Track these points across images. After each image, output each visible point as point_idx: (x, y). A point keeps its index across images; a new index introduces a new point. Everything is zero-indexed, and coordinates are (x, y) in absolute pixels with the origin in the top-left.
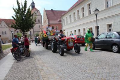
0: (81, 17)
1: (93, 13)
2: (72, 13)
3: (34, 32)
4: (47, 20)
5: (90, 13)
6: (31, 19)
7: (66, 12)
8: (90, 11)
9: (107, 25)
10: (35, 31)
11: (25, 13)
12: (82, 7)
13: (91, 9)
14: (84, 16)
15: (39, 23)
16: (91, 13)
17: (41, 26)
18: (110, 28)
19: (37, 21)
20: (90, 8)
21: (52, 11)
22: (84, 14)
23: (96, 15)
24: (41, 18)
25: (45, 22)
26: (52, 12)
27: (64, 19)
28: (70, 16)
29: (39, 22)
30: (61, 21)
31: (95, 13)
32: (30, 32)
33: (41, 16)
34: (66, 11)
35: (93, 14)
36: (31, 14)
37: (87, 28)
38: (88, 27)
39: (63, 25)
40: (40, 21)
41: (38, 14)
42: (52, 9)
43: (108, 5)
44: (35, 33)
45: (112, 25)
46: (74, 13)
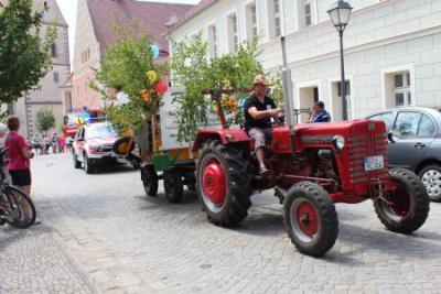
1: (327, 17)
3: (28, 104)
4: (97, 46)
5: (308, 21)
7: (190, 14)
8: (308, 8)
9: (387, 75)
14: (278, 33)
15: (54, 61)
16: (314, 21)
17: (63, 78)
18: (399, 90)
21: (120, 2)
22: (277, 21)
23: (341, 27)
24: (66, 34)
25: (86, 55)
28: (213, 28)
29: (54, 53)
30: (164, 53)
31: (336, 22)
33: (66, 27)
34: (192, 6)
35: (321, 26)
38: (299, 85)
40: (60, 51)
44: (35, 110)
45: (408, 75)
46: (229, 18)
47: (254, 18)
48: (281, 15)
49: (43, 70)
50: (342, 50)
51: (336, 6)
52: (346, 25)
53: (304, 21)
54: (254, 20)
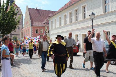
0: (73, 21)
1: (89, 17)
2: (62, 15)
3: (11, 35)
4: (30, 21)
7: (55, 14)
8: (85, 14)
12: (75, 9)
14: (77, 20)
15: (19, 24)
16: (86, 18)
20: (85, 11)
22: (77, 17)
23: (92, 20)
24: (22, 17)
25: (27, 23)
29: (19, 22)
30: (48, 23)
31: (91, 18)
33: (22, 15)
35: (88, 19)
37: (80, 34)
38: (82, 34)
39: (51, 29)
42: (37, 8)
45: (110, 32)
46: (65, 15)
48: (78, 15)
49: (16, 27)
50: (92, 25)
52: (94, 19)
53: (84, 17)
54: (71, 17)
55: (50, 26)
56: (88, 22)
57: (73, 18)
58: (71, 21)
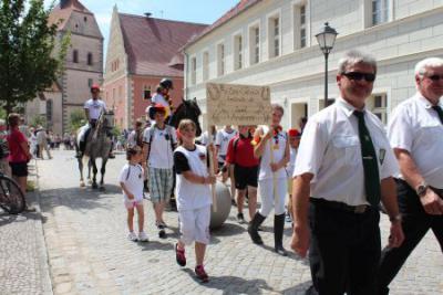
0: (265, 56)
1: (315, 42)
2: (227, 38)
3: (64, 105)
4: (124, 58)
5: (303, 44)
6: (47, 50)
7: (204, 32)
8: (303, 32)
10: (69, 100)
11: (21, 21)
12: (272, 14)
13: (307, 26)
14: (277, 54)
15: (90, 68)
16: (308, 45)
18: (379, 110)
19: (83, 58)
20: (303, 20)
21: (149, 20)
22: (277, 43)
24: (102, 46)
25: (115, 65)
26: (147, 27)
27: (195, 60)
28: (222, 47)
29: (90, 62)
30: (180, 67)
31: (323, 45)
32: (49, 103)
33: (102, 39)
35: (313, 49)
36: (49, 25)
37: (286, 102)
39: (190, 85)
40: (95, 60)
41: (88, 29)
42: (148, 14)
43: (374, 16)
44: (70, 110)
45: (386, 97)
46: (236, 37)
47: (257, 38)
48: (280, 37)
50: (326, 72)
51: (323, 31)
52: (331, 48)
53: (299, 44)
54: (257, 41)
55: (187, 75)
56: (312, 61)
57: (265, 47)
58: (257, 58)
